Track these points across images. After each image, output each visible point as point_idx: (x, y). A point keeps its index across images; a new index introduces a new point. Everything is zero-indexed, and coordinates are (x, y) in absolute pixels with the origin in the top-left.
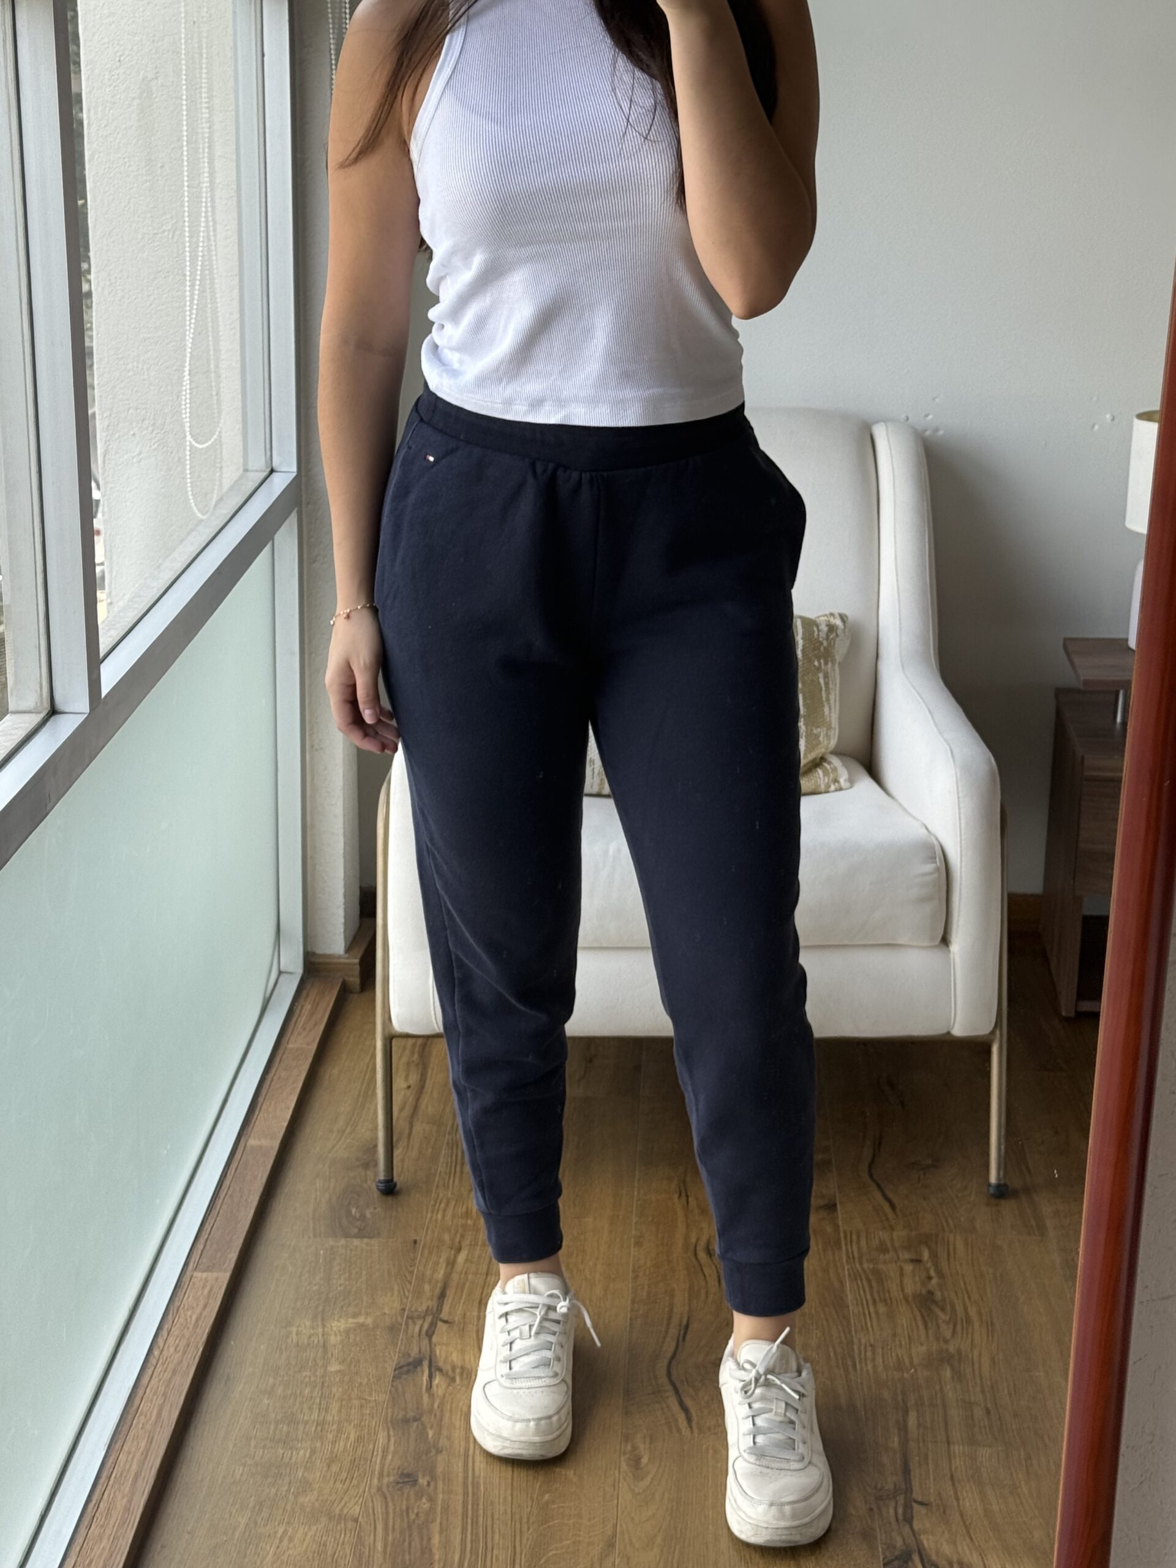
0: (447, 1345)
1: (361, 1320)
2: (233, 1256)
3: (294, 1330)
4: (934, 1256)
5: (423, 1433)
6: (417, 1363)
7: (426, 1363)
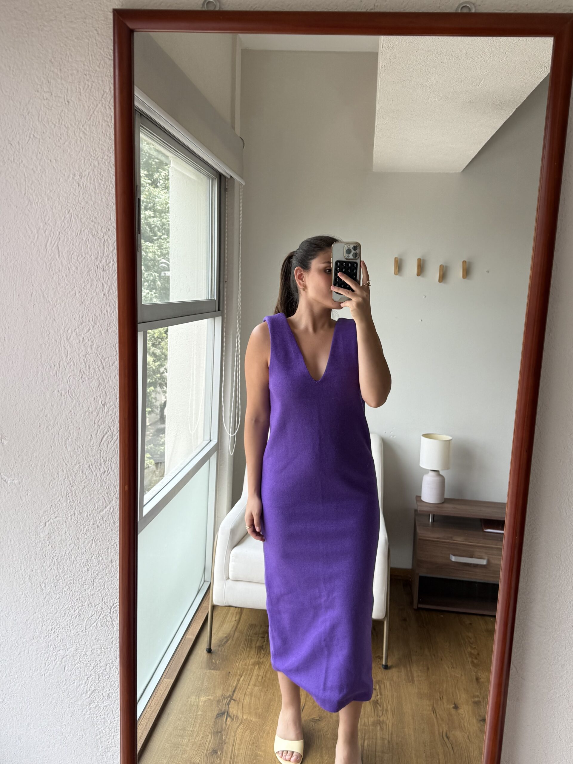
0: (233, 708)
1: (210, 697)
2: (176, 674)
3: (190, 699)
4: (380, 687)
5: (221, 737)
6: (223, 713)
7: (226, 714)
